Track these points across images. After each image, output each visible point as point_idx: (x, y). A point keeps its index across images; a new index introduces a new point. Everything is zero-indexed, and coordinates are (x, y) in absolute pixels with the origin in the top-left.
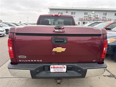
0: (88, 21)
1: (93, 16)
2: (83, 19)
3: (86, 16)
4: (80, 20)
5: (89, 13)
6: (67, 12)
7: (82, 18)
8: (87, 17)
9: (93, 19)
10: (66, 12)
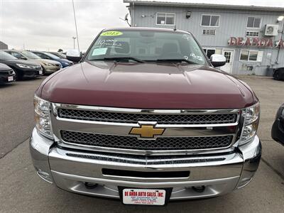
0: (261, 47)
1: (279, 32)
2: (244, 42)
3: (254, 30)
4: (231, 45)
5: (266, 22)
6: (188, 17)
7: (241, 39)
8: (256, 34)
9: (278, 43)
10: (185, 15)
